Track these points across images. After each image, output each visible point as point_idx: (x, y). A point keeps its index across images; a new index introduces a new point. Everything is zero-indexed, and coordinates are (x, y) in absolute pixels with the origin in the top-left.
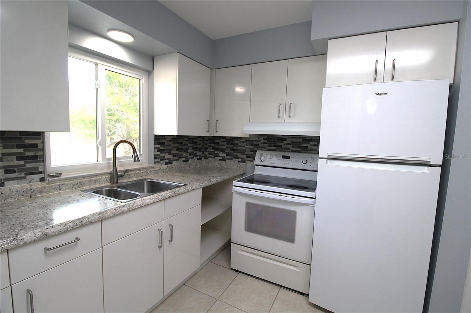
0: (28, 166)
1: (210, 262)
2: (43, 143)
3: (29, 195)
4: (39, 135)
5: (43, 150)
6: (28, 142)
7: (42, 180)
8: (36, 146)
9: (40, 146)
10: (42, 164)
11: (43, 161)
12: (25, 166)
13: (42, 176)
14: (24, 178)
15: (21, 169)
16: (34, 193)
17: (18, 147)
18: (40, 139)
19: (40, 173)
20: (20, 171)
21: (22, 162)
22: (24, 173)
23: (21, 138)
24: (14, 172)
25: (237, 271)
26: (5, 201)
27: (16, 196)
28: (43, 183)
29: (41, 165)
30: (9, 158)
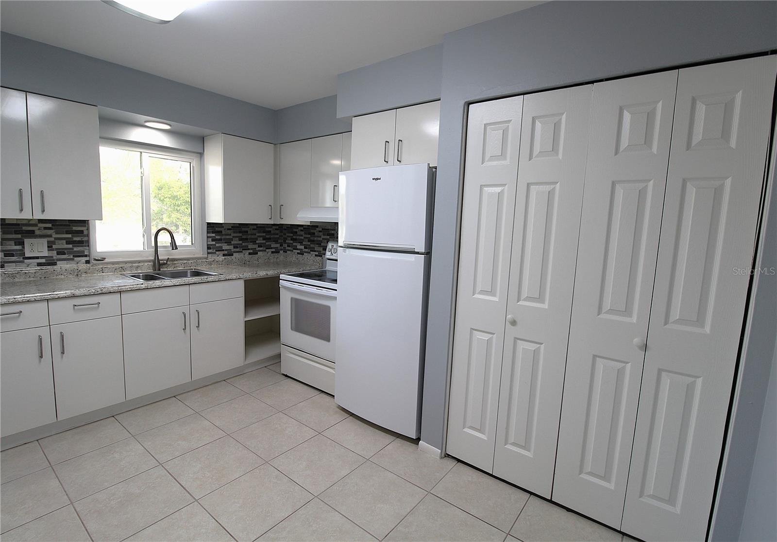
0: (75, 249)
1: (265, 367)
2: (88, 229)
3: (76, 274)
4: (85, 223)
5: (88, 235)
6: (74, 228)
7: (88, 262)
8: (82, 232)
9: (85, 232)
10: (88, 248)
11: (88, 246)
12: (73, 249)
13: (87, 259)
14: (73, 259)
15: (70, 252)
16: (80, 273)
17: (67, 233)
18: (85, 226)
19: (86, 256)
20: (69, 253)
21: (71, 246)
22: (72, 255)
23: (69, 226)
24: (64, 254)
25: (286, 376)
26: (57, 277)
27: (65, 274)
28: (88, 265)
29: (86, 249)
30: (60, 242)
